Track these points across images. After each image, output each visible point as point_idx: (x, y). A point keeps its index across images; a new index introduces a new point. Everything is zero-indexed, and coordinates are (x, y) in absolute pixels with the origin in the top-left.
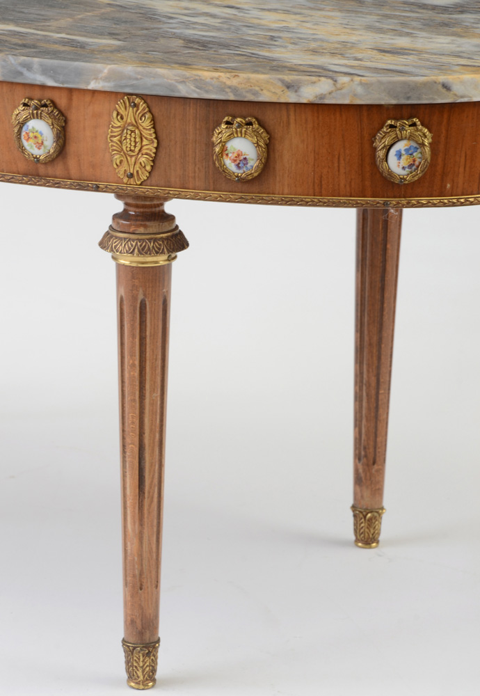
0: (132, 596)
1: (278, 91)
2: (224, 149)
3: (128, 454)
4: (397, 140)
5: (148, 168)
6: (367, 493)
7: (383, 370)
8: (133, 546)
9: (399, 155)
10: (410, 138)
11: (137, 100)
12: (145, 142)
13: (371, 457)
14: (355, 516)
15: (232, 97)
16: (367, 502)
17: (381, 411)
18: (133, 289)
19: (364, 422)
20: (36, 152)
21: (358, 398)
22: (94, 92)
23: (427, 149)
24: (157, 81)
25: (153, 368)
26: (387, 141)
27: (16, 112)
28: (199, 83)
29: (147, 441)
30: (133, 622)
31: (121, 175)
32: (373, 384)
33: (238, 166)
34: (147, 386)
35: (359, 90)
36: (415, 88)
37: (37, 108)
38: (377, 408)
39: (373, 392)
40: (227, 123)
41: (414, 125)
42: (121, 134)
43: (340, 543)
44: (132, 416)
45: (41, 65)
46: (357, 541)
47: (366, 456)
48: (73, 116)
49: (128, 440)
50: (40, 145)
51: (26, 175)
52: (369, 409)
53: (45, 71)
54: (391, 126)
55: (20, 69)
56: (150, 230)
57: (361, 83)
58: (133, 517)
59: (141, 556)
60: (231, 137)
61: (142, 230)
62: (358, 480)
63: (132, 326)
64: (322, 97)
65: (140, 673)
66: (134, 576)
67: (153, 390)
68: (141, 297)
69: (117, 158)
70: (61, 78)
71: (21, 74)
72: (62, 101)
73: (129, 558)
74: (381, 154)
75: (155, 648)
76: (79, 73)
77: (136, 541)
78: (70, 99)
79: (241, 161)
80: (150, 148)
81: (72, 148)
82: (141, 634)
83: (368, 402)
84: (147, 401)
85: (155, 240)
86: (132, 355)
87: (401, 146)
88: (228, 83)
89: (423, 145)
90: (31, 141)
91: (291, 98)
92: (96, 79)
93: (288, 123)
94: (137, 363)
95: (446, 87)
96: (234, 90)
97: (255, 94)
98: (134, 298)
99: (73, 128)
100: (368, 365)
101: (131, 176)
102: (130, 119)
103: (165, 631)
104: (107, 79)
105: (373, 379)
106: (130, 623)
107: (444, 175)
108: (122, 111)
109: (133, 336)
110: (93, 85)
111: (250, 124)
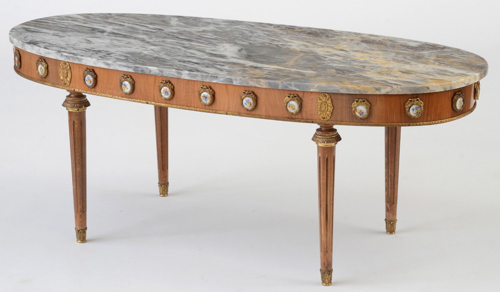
0: (324, 255)
1: (374, 91)
2: (356, 109)
3: (322, 208)
4: (413, 105)
5: (330, 115)
6: (391, 215)
7: (396, 171)
8: (324, 239)
9: (413, 110)
10: (417, 104)
11: (326, 94)
12: (329, 107)
13: (392, 202)
14: (386, 223)
15: (358, 93)
16: (391, 218)
17: (395, 185)
18: (324, 154)
19: (389, 189)
20: (292, 111)
21: (387, 181)
22: (312, 92)
23: (422, 108)
24: (333, 89)
25: (331, 180)
26: (409, 105)
27: (286, 99)
28: (347, 89)
29: (328, 204)
30: (324, 263)
31: (321, 118)
32: (393, 176)
33: (360, 115)
34: (329, 186)
35: (400, 90)
36: (418, 89)
37: (293, 98)
38: (394, 184)
39: (393, 179)
40: (357, 101)
41: (418, 100)
42: (321, 105)
43: (381, 233)
44: (323, 196)
45: (295, 84)
46: (387, 232)
47: (390, 201)
48: (304, 100)
49: (322, 203)
50: (294, 109)
51: (288, 118)
52: (391, 185)
53: (296, 86)
54: (410, 101)
55: (287, 85)
56: (330, 135)
57: (400, 88)
58: (324, 229)
59: (327, 242)
60: (358, 105)
61: (327, 135)
62: (387, 210)
63: (324, 166)
64: (388, 92)
65: (327, 281)
66: (324, 248)
67: (330, 187)
68: (326, 156)
69: (319, 113)
70: (301, 88)
71: (287, 87)
72: (301, 95)
73: (323, 242)
74: (407, 110)
75: (332, 272)
76: (307, 86)
77: (325, 237)
78: (304, 94)
79: (361, 113)
80: (330, 109)
81: (304, 109)
82: (327, 267)
83: (391, 182)
84: (329, 190)
85: (332, 138)
86: (323, 175)
87: (414, 107)
88: (357, 89)
89: (421, 106)
90: (291, 108)
91: (378, 93)
92: (313, 88)
93: (377, 101)
94: (325, 178)
95: (428, 88)
96: (359, 91)
97: (366, 92)
98: (324, 157)
99: (304, 103)
100: (391, 169)
101: (324, 118)
102: (324, 100)
103: (334, 267)
104: (317, 88)
105: (393, 174)
106: (323, 264)
107: (428, 115)
108: (321, 98)
109: (324, 169)
110: (312, 90)
111: (364, 101)
